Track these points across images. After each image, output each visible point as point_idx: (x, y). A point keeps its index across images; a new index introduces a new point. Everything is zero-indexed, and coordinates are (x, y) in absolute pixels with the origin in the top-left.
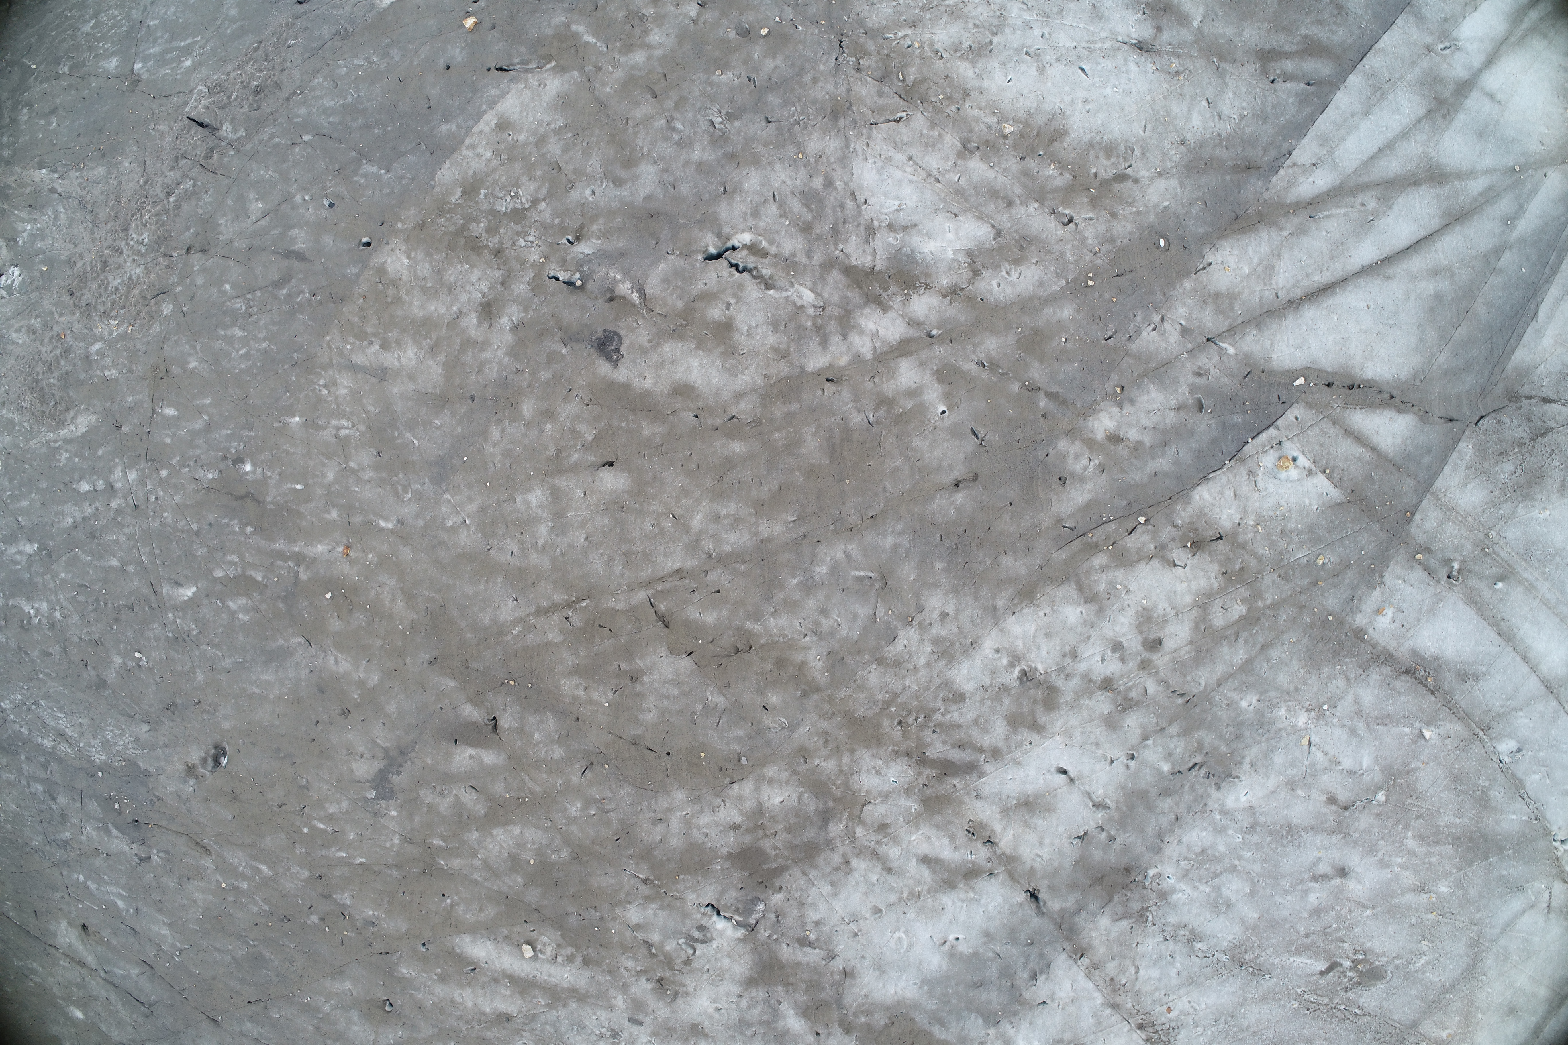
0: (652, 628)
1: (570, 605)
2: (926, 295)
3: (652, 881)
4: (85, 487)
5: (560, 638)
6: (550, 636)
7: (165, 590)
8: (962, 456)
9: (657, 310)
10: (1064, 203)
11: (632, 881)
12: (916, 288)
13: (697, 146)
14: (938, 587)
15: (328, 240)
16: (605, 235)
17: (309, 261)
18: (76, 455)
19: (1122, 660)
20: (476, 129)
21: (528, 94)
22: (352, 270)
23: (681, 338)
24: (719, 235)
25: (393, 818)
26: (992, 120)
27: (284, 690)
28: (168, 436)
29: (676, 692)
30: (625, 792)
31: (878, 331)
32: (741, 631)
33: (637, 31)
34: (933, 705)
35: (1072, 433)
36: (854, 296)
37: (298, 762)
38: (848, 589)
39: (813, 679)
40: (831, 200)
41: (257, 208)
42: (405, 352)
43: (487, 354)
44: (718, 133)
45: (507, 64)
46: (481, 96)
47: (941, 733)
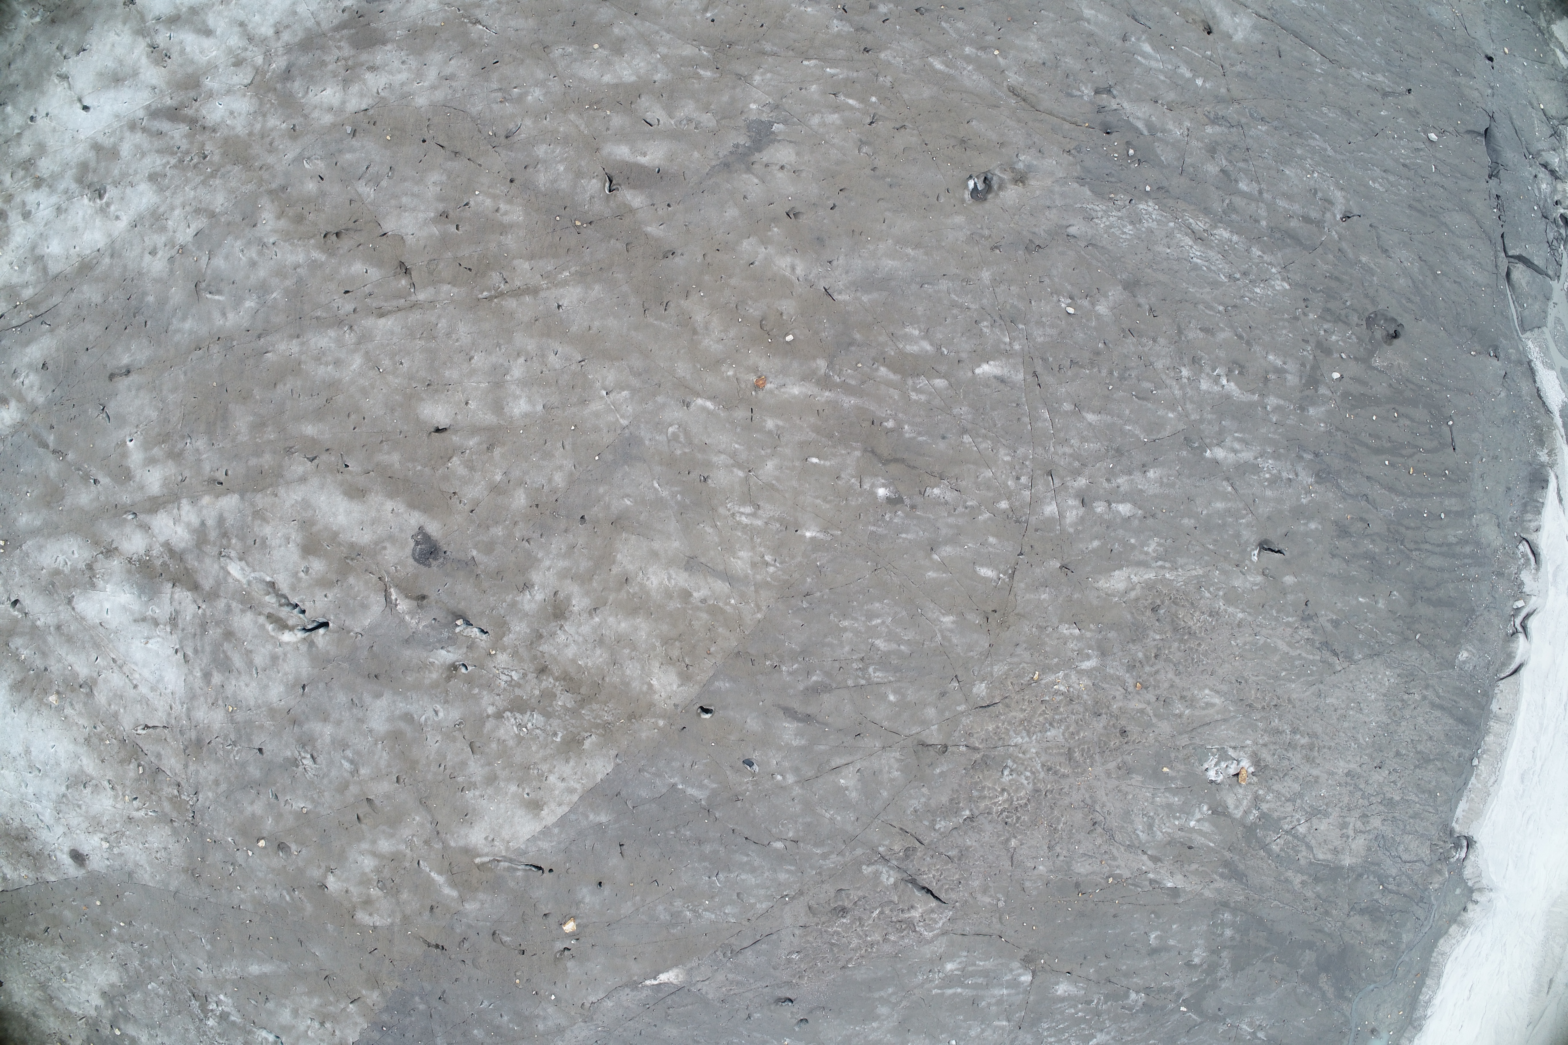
0: (417, 263)
1: (501, 295)
2: (132, 552)
3: (471, 22)
4: (1125, 509)
5: (516, 262)
6: (526, 266)
7: (1021, 376)
8: (119, 397)
9: (374, 578)
10: (16, 621)
11: (491, 22)
12: (139, 561)
13: (328, 739)
14: (154, 279)
15: (753, 724)
16: (424, 666)
17: (779, 706)
18: (1133, 547)
19: (24, 204)
20: (565, 809)
21: (506, 833)
22: (723, 685)
23: (352, 546)
24: (312, 644)
25: (755, 102)
26: (68, 711)
27: (871, 247)
28: (991, 545)
29: (404, 200)
30: (477, 107)
31: (175, 524)
32: (331, 252)
33: (386, 873)
34: (175, 172)
35: (34, 409)
36: (192, 562)
37: (868, 171)
38: (229, 284)
39: (273, 202)
40: (205, 659)
41: (847, 780)
42: (661, 583)
43: (562, 564)
44: (308, 748)
45: (530, 873)
46: (559, 843)
47: (173, 146)
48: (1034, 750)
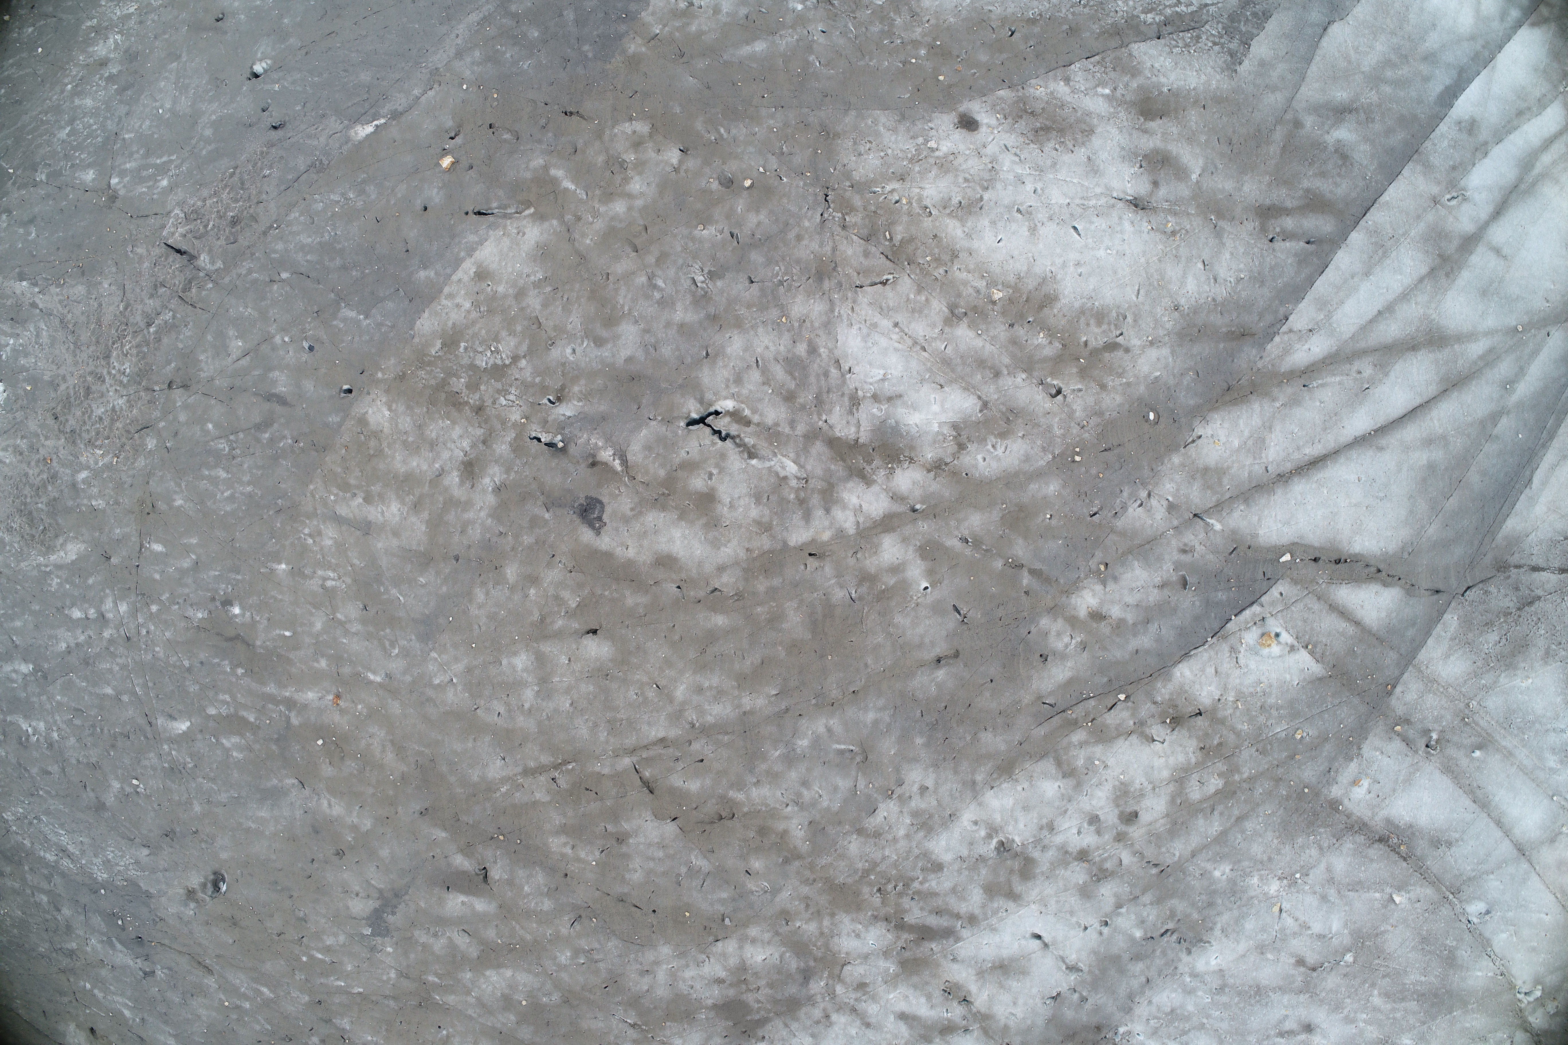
0: (636, 793)
1: (556, 767)
2: (910, 470)
3: (640, 1026)
4: (77, 614)
5: (547, 798)
6: (538, 796)
7: (159, 722)
8: (944, 633)
9: (639, 478)
10: (1053, 374)
11: (621, 1025)
12: (900, 462)
13: (679, 306)
14: (918, 761)
15: (309, 385)
16: (586, 397)
17: (291, 406)
18: (67, 581)
19: (1098, 833)
20: (455, 278)
21: (506, 242)
22: (333, 419)
23: (664, 508)
24: (701, 401)
25: (389, 953)
26: (981, 284)
27: (280, 827)
28: (157, 571)
29: (661, 854)
30: (613, 944)
31: (861, 506)
32: (724, 800)
33: (618, 178)
34: (912, 874)
35: (1054, 610)
36: (838, 469)
37: (295, 894)
38: (829, 762)
39: (795, 847)
40: (815, 368)
41: (237, 345)
42: (388, 507)
43: (470, 515)
44: (700, 292)
45: (485, 207)
46: (460, 242)
47: (919, 900)
48: (111, 394)
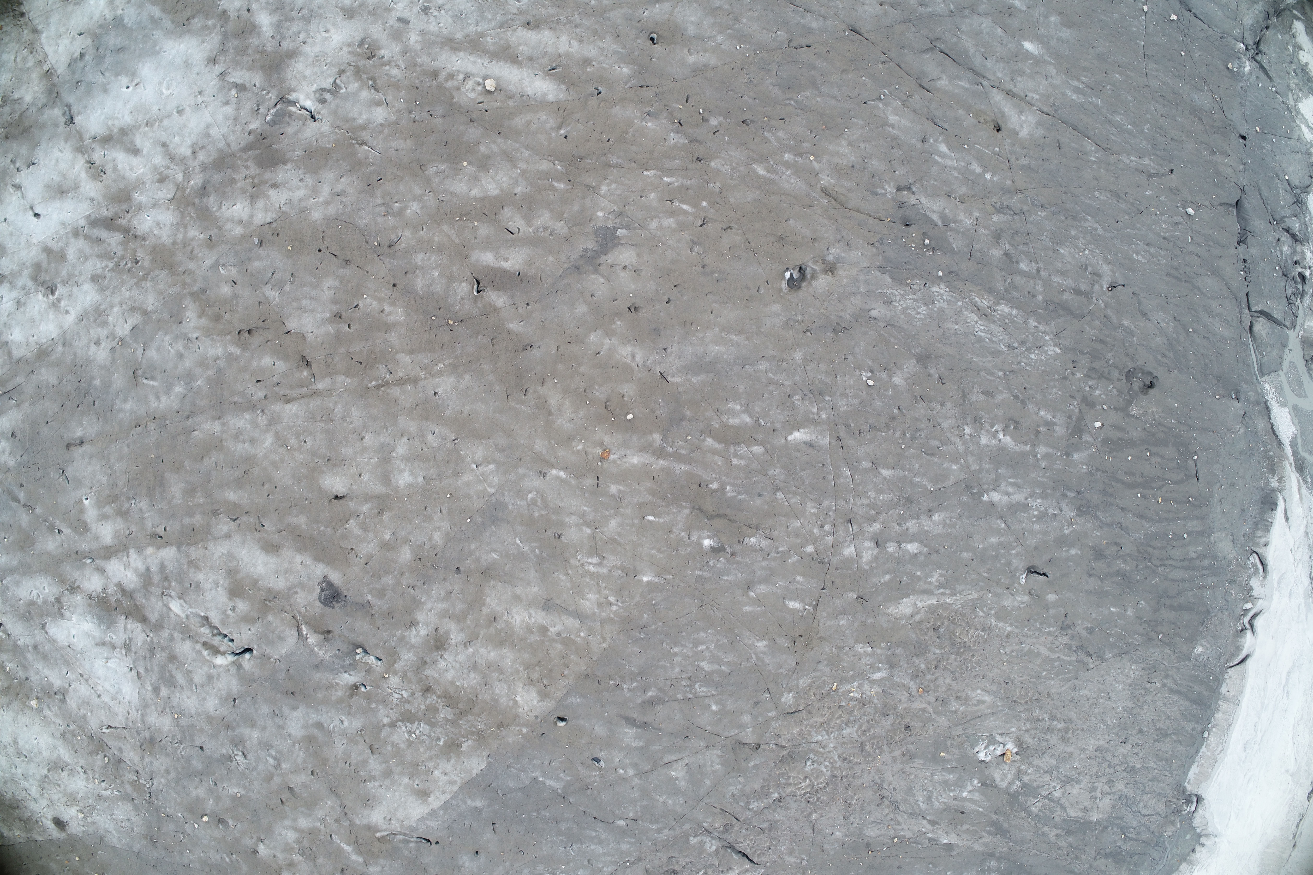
0: (316, 357)
1: (386, 384)
2: (91, 590)
3: (358, 143)
4: (912, 548)
5: (399, 356)
6: (408, 359)
7: (826, 441)
8: (75, 464)
9: (288, 617)
11: (375, 143)
12: (98, 597)
13: (255, 741)
14: (99, 366)
15: (600, 730)
16: (331, 686)
17: (621, 716)
18: (919, 578)
20: (448, 796)
22: (575, 700)
23: (270, 590)
24: (240, 667)
25: (601, 210)
26: (46, 712)
27: (700, 335)
28: (798, 583)
29: (304, 302)
30: (363, 220)
31: (125, 569)
32: (244, 347)
33: (306, 843)
34: (113, 274)
35: (6, 470)
36: (140, 599)
37: (698, 268)
38: (161, 372)
39: (195, 303)
40: (155, 677)
41: (677, 772)
42: (523, 621)
43: (442, 606)
44: (240, 747)
45: (421, 844)
46: (444, 822)
47: (111, 252)
48: (832, 745)
